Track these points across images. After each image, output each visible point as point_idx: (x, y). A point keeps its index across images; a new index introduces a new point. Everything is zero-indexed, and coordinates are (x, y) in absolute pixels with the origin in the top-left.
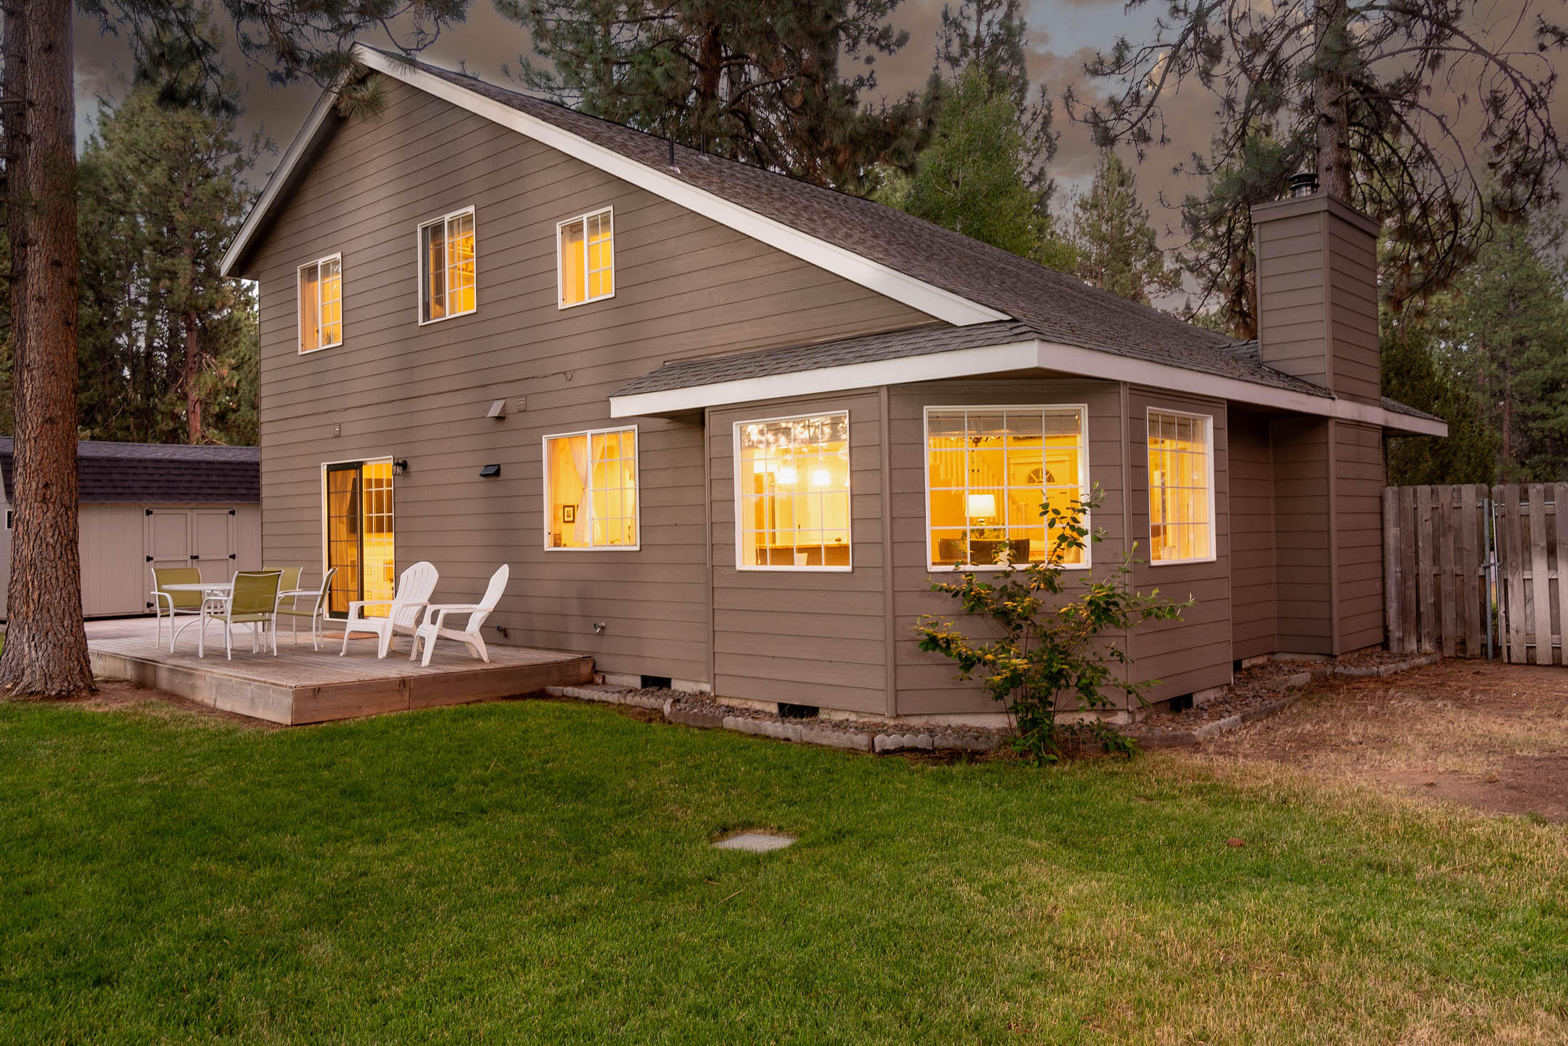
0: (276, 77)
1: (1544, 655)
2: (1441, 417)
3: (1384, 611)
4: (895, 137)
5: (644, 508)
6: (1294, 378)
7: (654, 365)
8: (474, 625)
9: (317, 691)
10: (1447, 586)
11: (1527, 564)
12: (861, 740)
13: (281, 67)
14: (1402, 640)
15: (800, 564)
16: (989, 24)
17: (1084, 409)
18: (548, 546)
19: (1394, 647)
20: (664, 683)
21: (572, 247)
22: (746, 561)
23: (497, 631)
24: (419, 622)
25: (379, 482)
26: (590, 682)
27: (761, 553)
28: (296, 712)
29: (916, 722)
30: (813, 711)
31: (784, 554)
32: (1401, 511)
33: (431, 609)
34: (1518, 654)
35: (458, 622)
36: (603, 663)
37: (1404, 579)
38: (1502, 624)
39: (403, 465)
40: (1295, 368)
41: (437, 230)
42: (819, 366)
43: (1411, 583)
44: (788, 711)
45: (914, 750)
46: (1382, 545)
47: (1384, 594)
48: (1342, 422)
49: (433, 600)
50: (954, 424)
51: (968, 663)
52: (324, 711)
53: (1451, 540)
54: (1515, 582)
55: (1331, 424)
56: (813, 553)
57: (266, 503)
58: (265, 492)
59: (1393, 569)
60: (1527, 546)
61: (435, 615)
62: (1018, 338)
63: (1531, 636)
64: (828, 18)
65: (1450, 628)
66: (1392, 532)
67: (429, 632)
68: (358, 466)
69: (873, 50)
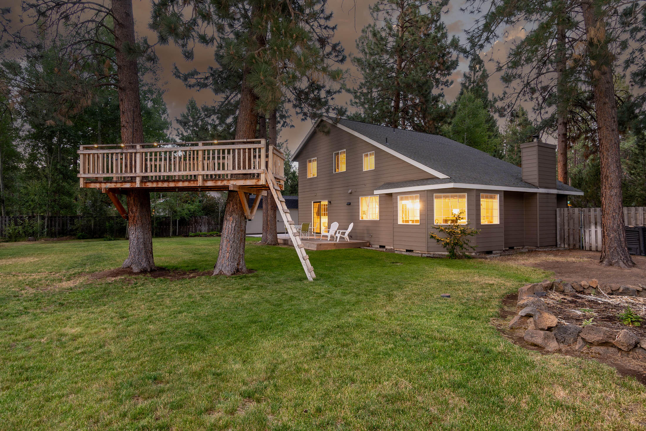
0: (303, 120)
1: (594, 248)
2: (582, 191)
3: (556, 237)
4: (445, 117)
5: (380, 212)
6: (530, 184)
7: (382, 183)
8: (346, 234)
9: (321, 244)
10: (571, 232)
11: (590, 227)
12: (420, 255)
13: (303, 117)
14: (560, 244)
15: (410, 223)
16: (477, 77)
17: (466, 194)
18: (360, 219)
19: (558, 246)
20: (384, 247)
21: (366, 158)
22: (400, 222)
23: (350, 236)
24: (335, 233)
25: (325, 205)
26: (369, 247)
27: (403, 221)
28: (317, 248)
29: (431, 253)
30: (412, 251)
31: (408, 221)
32: (560, 215)
33: (338, 231)
34: (587, 248)
35: (344, 234)
36: (372, 243)
37: (561, 229)
38: (584, 241)
39: (330, 202)
40: (529, 181)
41: (338, 154)
42: (414, 186)
43: (563, 231)
44: (407, 251)
45: (430, 257)
46: (556, 222)
47: (556, 233)
48: (540, 194)
49: (338, 229)
50: (440, 197)
51: (438, 241)
52: (323, 248)
53: (572, 220)
54: (587, 231)
55: (538, 194)
56: (413, 221)
57: (299, 210)
58: (299, 207)
59: (558, 227)
60: (590, 223)
61: (339, 232)
62: (450, 182)
63: (590, 244)
64: (426, 91)
65: (571, 242)
66: (558, 219)
67: (338, 235)
68: (320, 202)
69: (443, 87)
